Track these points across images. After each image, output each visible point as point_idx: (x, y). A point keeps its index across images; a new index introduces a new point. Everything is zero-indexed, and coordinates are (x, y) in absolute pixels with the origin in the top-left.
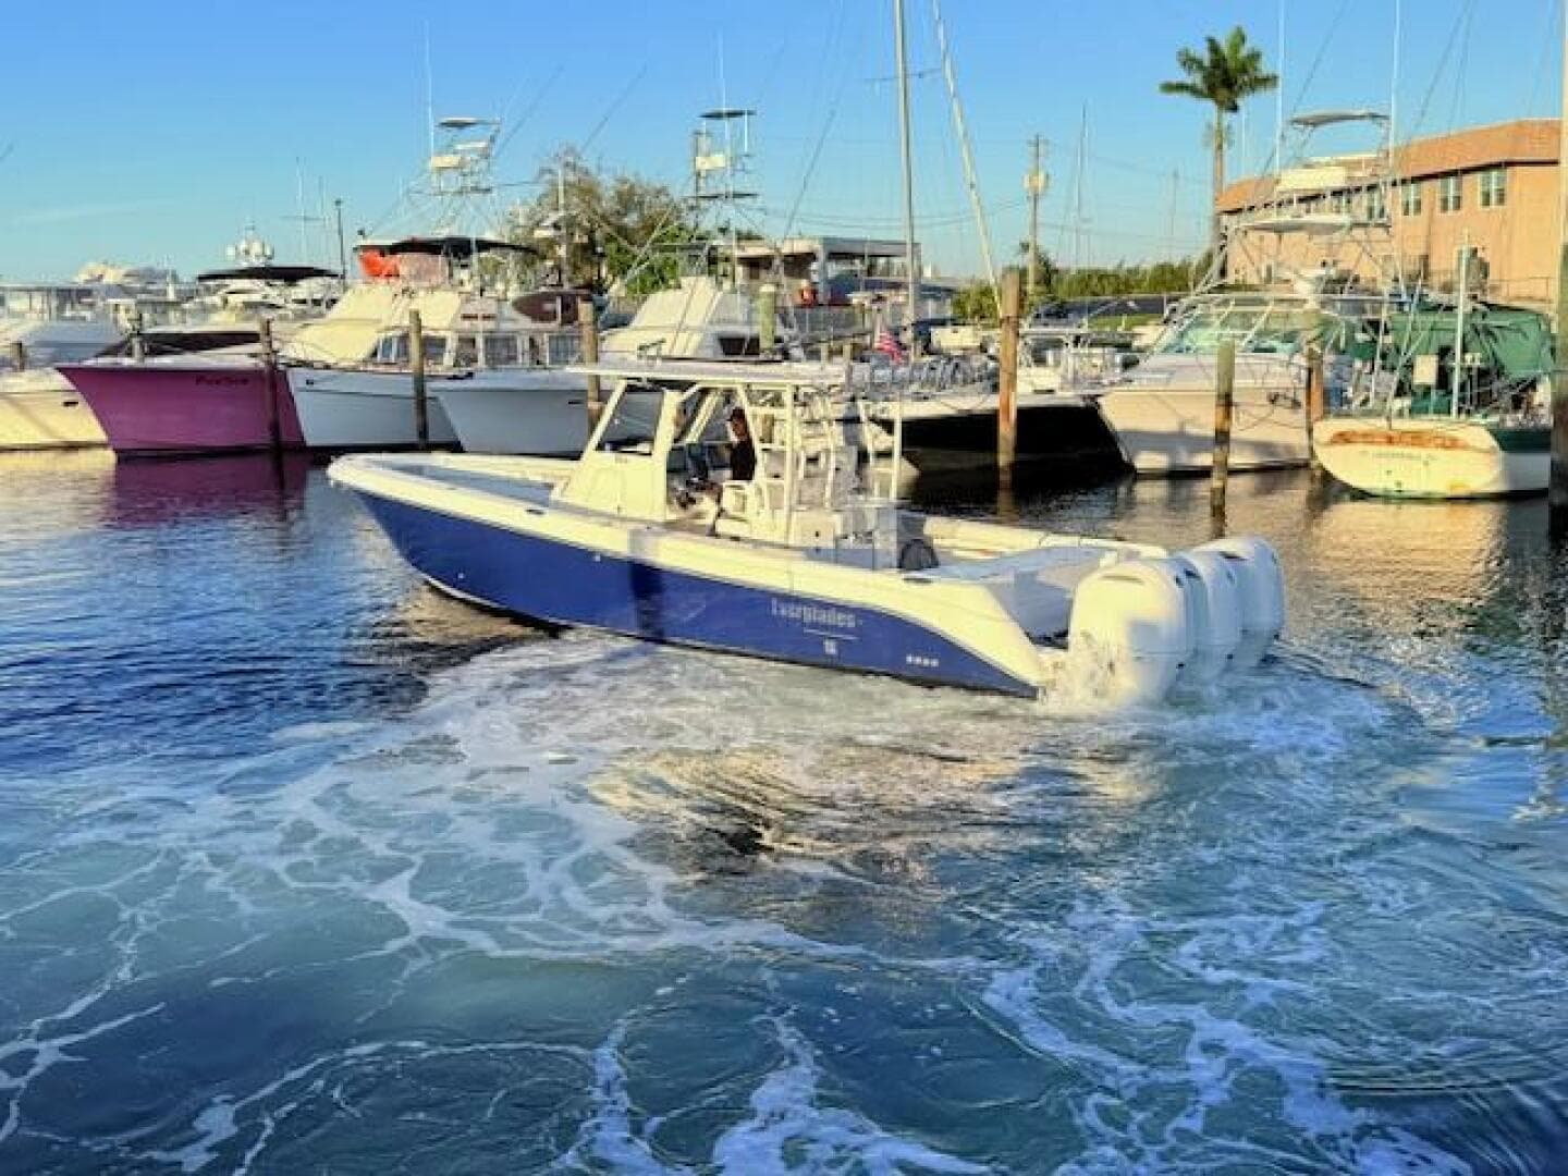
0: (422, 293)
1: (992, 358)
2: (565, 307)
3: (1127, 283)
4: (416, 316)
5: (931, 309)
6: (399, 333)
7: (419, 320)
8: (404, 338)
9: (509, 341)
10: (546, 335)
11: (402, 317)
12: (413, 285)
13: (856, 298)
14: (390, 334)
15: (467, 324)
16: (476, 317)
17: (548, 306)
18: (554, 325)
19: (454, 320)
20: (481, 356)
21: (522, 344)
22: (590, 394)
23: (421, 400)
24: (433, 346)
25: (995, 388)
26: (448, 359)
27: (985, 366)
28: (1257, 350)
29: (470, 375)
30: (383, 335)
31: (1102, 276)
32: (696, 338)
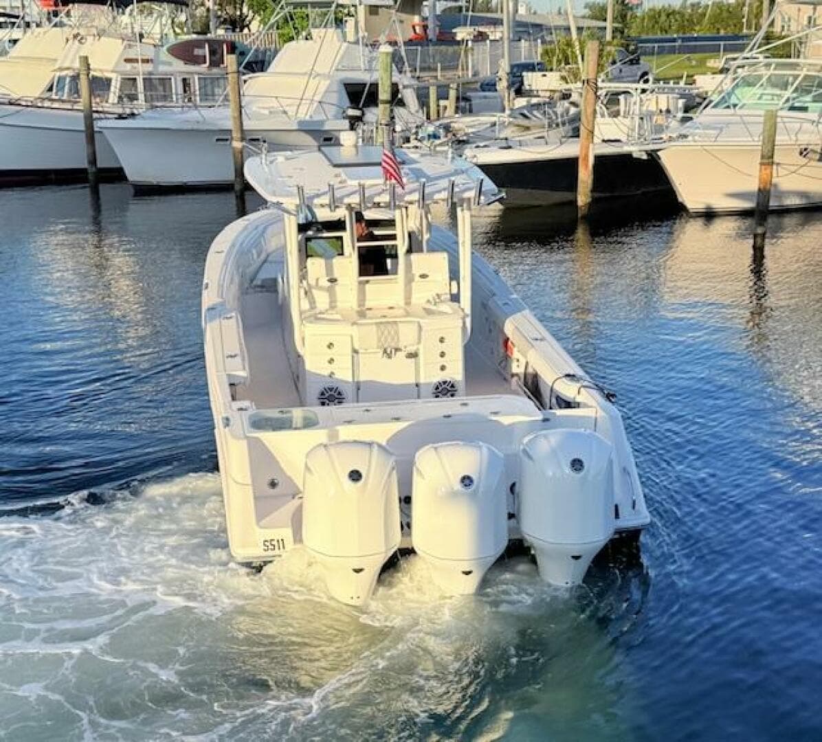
0: (90, 39)
1: (574, 104)
2: (212, 53)
3: (690, 21)
4: (85, 60)
5: (524, 52)
6: (71, 73)
7: (88, 65)
8: (75, 78)
9: (165, 82)
10: (196, 77)
11: (73, 61)
12: (82, 32)
13: (462, 33)
14: (64, 73)
15: (129, 66)
16: (136, 61)
17: (197, 52)
18: (203, 68)
19: (117, 64)
20: (141, 97)
21: (176, 86)
22: (234, 135)
23: (91, 134)
24: (99, 85)
25: (576, 134)
26: (113, 98)
27: (567, 111)
28: (792, 108)
29: (133, 115)
30: (58, 74)
31: (670, 14)
32: (324, 84)
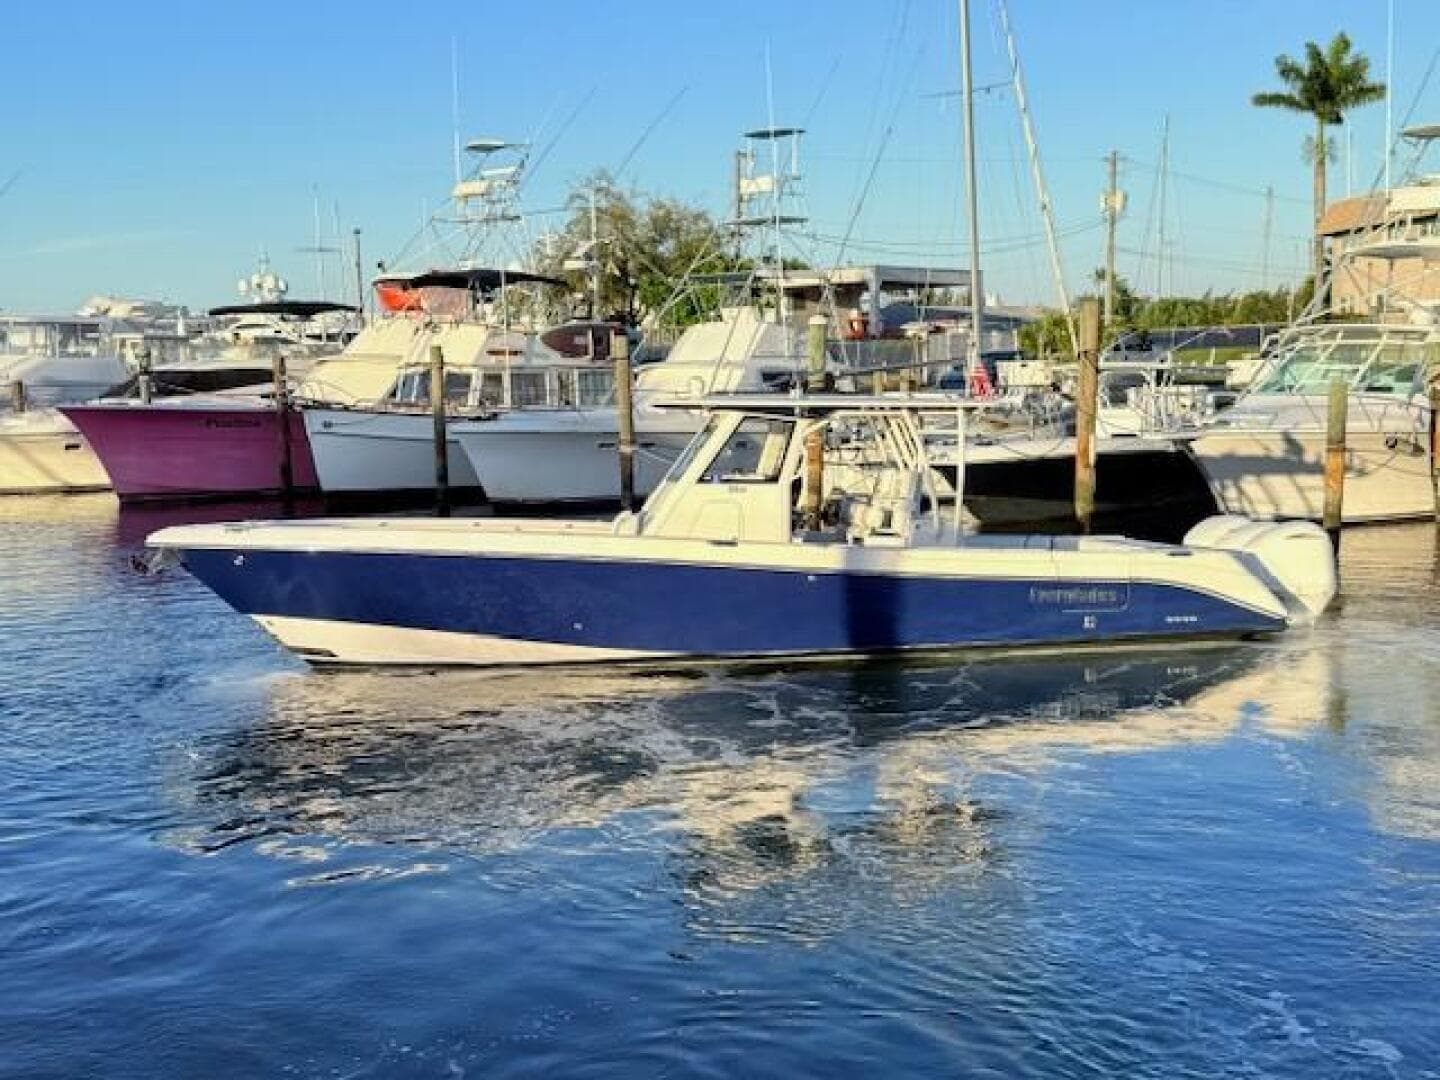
0: (446, 327)
1: (1066, 397)
2: (597, 341)
3: (1216, 312)
4: (438, 351)
5: (996, 341)
6: (421, 369)
7: (442, 356)
8: (425, 376)
9: (537, 378)
10: (576, 372)
11: (423, 352)
12: (436, 318)
13: (911, 329)
14: (411, 370)
15: (493, 359)
16: (502, 352)
17: (579, 340)
18: (585, 361)
19: (480, 354)
20: (507, 397)
21: (550, 383)
22: (622, 437)
23: (442, 443)
24: (457, 384)
25: (1071, 431)
26: (473, 399)
27: (1059, 405)
28: (1371, 389)
29: (494, 417)
30: (403, 372)
31: (1189, 305)
32: (738, 374)
